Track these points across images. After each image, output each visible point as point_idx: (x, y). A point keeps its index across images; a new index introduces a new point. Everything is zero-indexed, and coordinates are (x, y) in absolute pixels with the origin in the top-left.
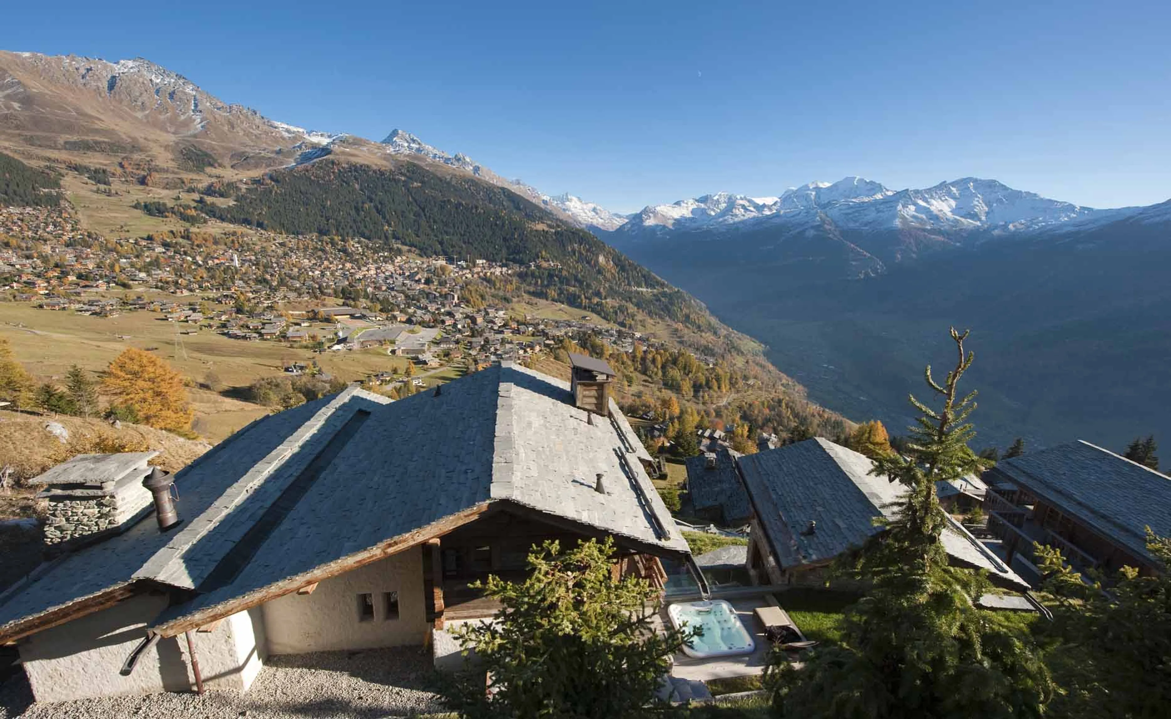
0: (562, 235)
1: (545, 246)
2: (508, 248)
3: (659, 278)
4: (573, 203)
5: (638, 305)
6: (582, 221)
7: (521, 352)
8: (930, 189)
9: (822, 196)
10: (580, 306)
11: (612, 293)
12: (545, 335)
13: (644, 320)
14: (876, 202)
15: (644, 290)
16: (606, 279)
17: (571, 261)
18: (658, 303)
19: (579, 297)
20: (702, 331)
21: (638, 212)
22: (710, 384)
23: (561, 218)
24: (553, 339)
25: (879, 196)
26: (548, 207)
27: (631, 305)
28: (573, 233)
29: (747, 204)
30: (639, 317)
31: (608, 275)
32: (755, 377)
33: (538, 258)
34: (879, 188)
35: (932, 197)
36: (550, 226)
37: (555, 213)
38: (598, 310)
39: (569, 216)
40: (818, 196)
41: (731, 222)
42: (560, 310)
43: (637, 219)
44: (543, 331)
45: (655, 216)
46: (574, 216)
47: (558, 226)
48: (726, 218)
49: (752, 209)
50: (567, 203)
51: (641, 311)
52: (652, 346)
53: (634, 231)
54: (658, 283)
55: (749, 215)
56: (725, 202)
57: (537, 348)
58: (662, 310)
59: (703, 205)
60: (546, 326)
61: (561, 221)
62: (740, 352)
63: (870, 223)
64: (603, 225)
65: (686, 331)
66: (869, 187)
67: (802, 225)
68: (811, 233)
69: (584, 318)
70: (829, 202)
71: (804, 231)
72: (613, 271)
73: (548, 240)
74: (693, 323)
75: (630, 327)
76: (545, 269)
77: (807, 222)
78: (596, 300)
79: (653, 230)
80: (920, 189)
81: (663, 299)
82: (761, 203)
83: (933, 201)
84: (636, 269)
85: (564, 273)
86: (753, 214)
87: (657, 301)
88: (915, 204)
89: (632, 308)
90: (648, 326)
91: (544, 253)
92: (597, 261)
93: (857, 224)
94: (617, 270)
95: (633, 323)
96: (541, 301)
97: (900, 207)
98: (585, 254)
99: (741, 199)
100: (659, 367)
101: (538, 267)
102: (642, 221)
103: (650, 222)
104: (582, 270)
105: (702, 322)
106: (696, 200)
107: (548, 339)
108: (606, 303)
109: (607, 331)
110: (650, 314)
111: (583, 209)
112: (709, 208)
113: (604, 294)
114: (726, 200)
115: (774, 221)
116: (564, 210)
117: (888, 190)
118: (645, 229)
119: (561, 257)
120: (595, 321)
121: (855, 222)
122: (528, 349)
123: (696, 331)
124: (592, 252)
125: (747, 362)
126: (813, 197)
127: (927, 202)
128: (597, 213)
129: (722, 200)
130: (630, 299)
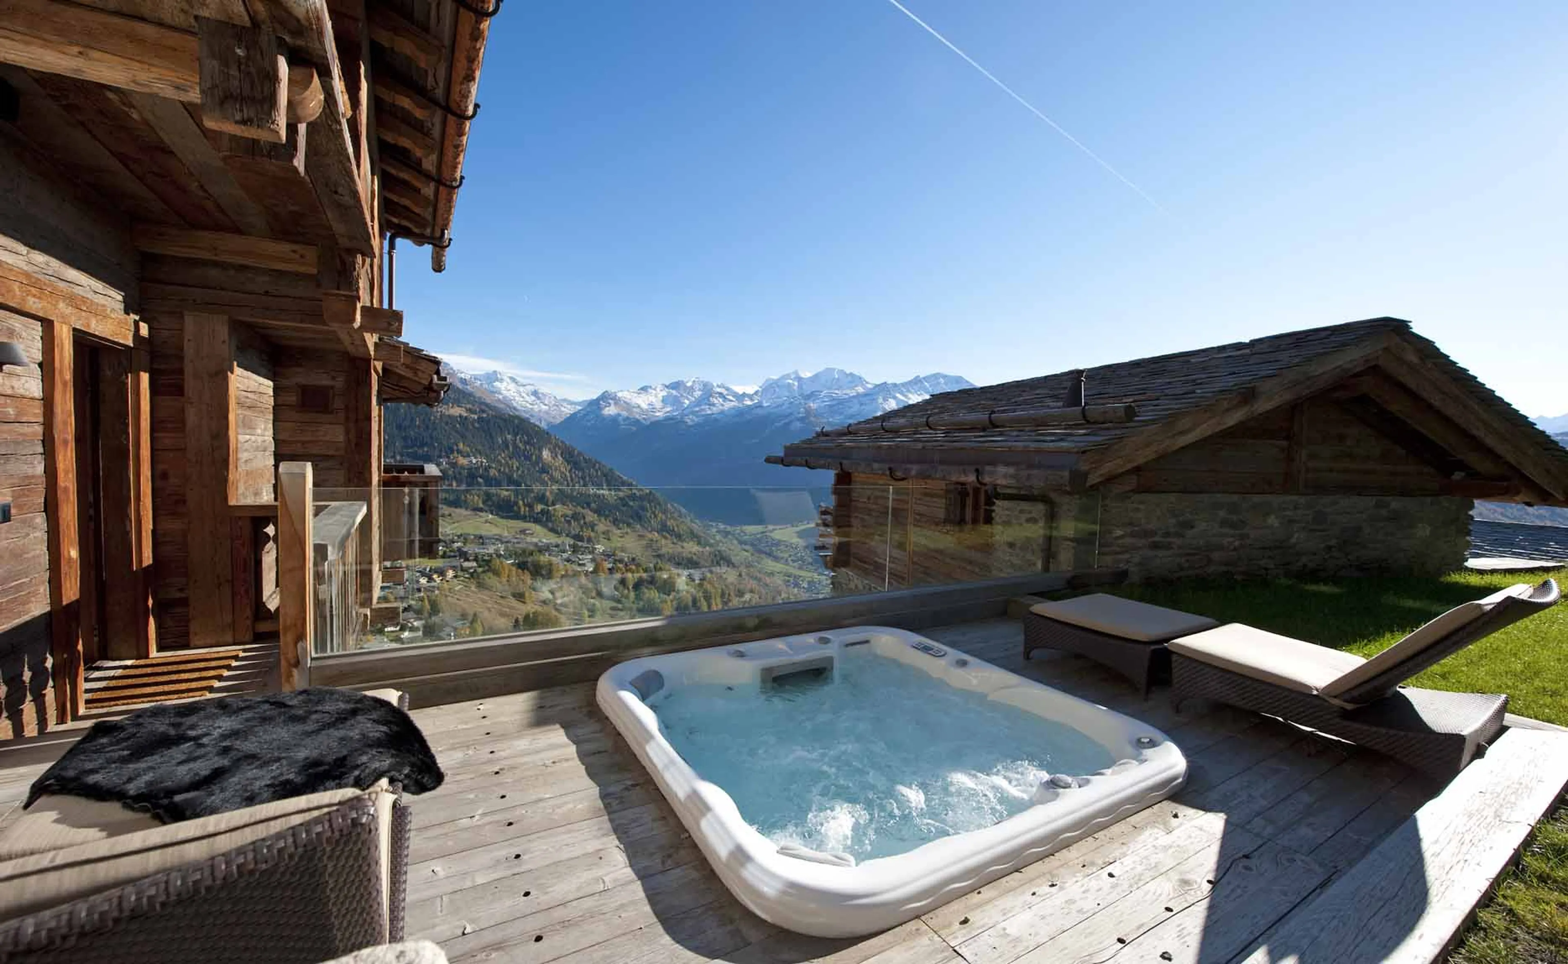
0: (488, 421)
1: (463, 437)
2: (405, 439)
3: (625, 478)
4: (505, 384)
5: (598, 512)
6: (519, 408)
7: (423, 581)
8: (906, 383)
9: (804, 387)
10: (517, 517)
11: (562, 497)
12: (464, 556)
13: (608, 531)
14: (858, 395)
15: (606, 492)
16: (553, 480)
17: (502, 457)
18: (624, 509)
19: (516, 503)
20: (684, 541)
21: (595, 398)
22: (698, 604)
23: (488, 401)
24: (476, 559)
25: (860, 390)
26: (468, 387)
27: (590, 513)
28: (505, 420)
29: (725, 392)
30: (601, 527)
31: (557, 475)
32: (752, 591)
33: (452, 452)
34: (859, 380)
35: (909, 391)
36: (470, 411)
37: (478, 394)
38: (544, 519)
39: (499, 400)
40: (800, 387)
41: (709, 412)
42: (486, 522)
43: (595, 405)
44: (459, 549)
45: (616, 404)
46: (507, 402)
47: (483, 411)
48: (703, 407)
49: (731, 398)
50: (497, 384)
51: (603, 519)
52: (621, 561)
53: (588, 421)
54: (623, 483)
55: (728, 405)
56: (699, 390)
57: (450, 574)
58: (632, 518)
59: (674, 392)
60: (465, 543)
61: (487, 405)
62: (730, 563)
63: (854, 416)
64: (547, 413)
65: (663, 541)
66: (850, 378)
67: (787, 416)
68: (798, 425)
69: (523, 532)
70: (812, 393)
71: (788, 424)
72: (563, 469)
73: (467, 429)
74: (671, 532)
75: (589, 540)
76: (462, 467)
77: (791, 414)
78: (539, 507)
79: (614, 419)
80: (898, 382)
81: (631, 503)
82: (741, 393)
83: (910, 396)
84: (595, 465)
85: (492, 472)
86: (731, 404)
87: (624, 506)
88: (895, 398)
89: (591, 517)
90: (614, 538)
91: (461, 446)
92: (540, 457)
93: (842, 417)
94: (569, 468)
95: (592, 534)
96: (458, 510)
97: (880, 400)
98: (522, 447)
99: (718, 386)
100: (631, 587)
101: (454, 465)
102: (600, 409)
103: (610, 411)
104: (518, 468)
105: (682, 529)
106: (667, 387)
107: (467, 560)
108: (555, 510)
109: (557, 546)
110: (615, 522)
111: (519, 393)
112: (682, 396)
113: (551, 499)
114: (701, 387)
115: (755, 411)
116: (493, 392)
117: (867, 383)
118: (604, 419)
119: (488, 452)
120: (539, 535)
121: (841, 414)
122: (435, 576)
123: (675, 541)
124: (533, 445)
125: (740, 575)
126: (795, 388)
127: (906, 396)
128: (539, 398)
129: (697, 386)
130: (588, 504)
